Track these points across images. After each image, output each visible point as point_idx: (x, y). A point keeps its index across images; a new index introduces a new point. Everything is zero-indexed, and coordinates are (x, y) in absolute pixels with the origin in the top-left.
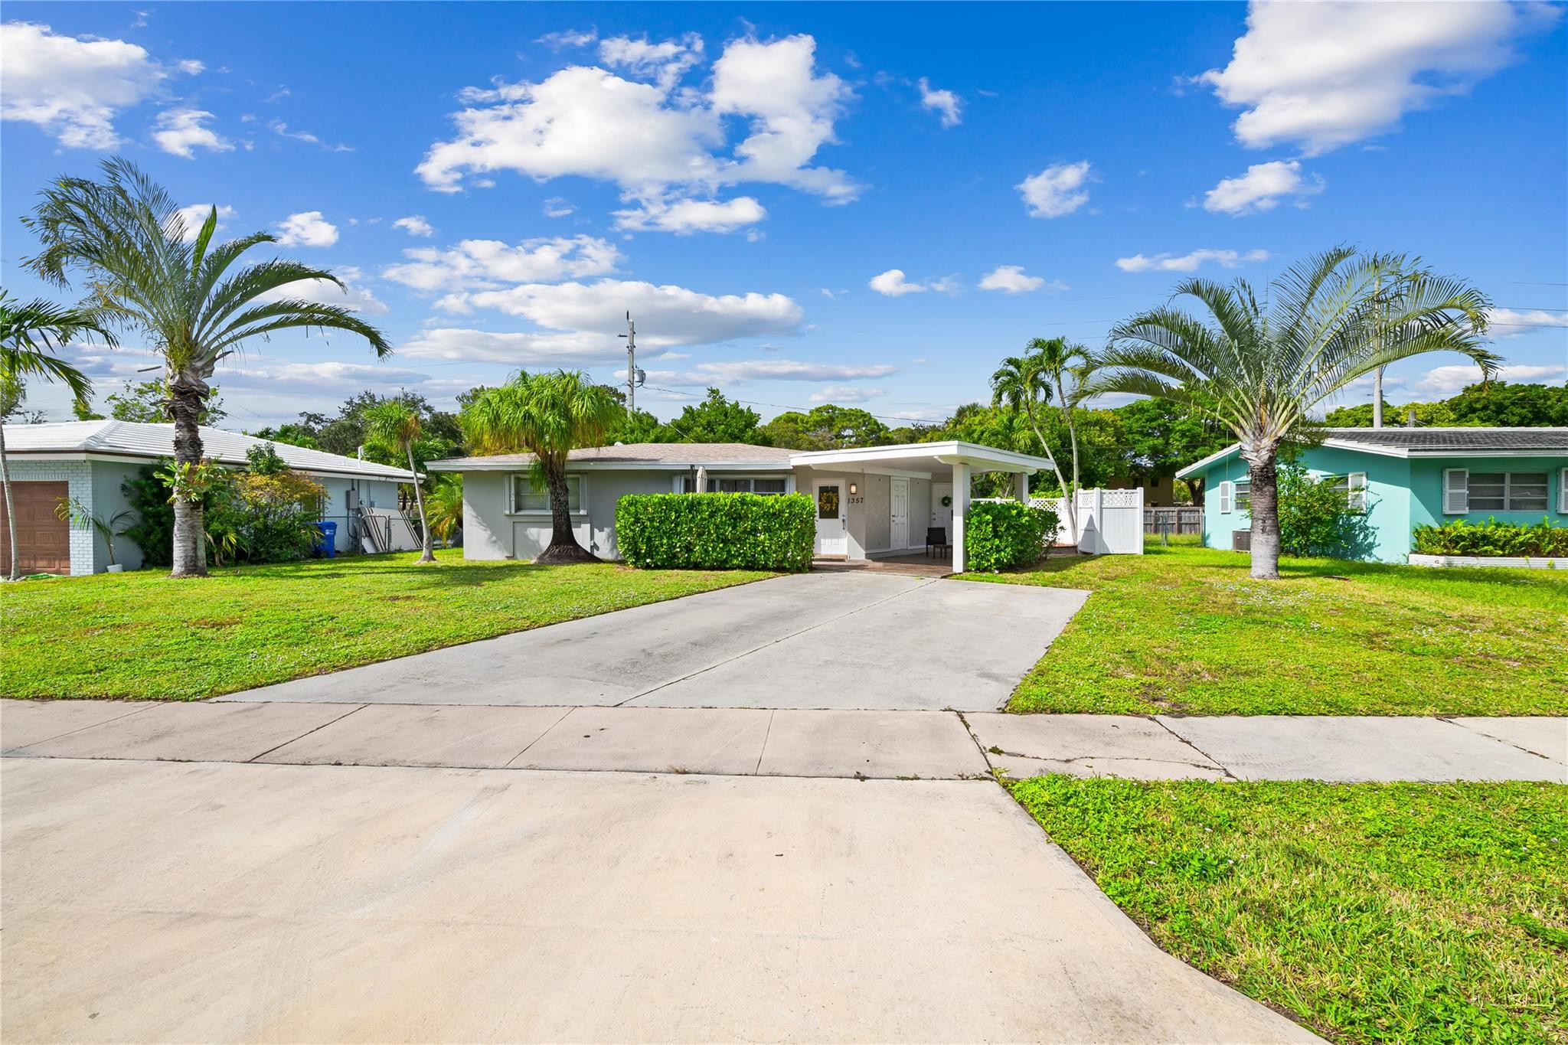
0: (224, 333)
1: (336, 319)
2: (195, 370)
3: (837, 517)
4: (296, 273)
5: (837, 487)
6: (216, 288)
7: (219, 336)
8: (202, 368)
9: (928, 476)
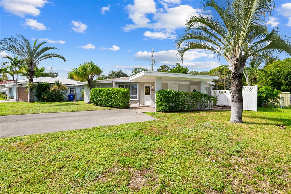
0: (37, 60)
1: (57, 56)
2: (32, 67)
3: (149, 95)
4: (50, 48)
5: (150, 86)
6: (37, 52)
7: (37, 61)
8: (33, 67)
9: (188, 83)
